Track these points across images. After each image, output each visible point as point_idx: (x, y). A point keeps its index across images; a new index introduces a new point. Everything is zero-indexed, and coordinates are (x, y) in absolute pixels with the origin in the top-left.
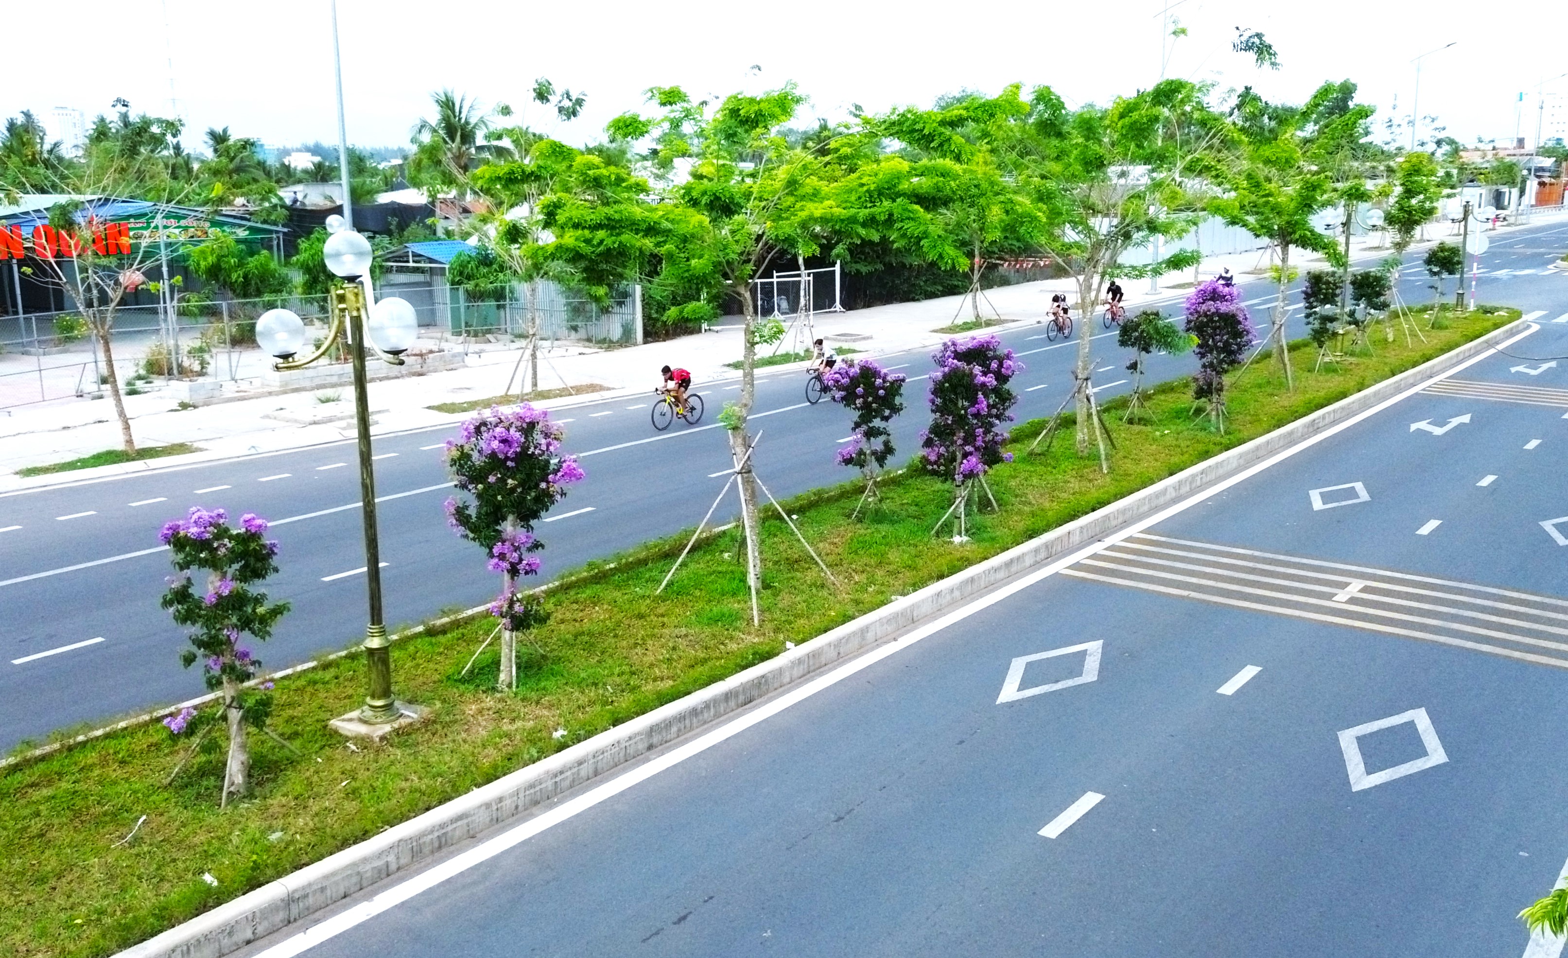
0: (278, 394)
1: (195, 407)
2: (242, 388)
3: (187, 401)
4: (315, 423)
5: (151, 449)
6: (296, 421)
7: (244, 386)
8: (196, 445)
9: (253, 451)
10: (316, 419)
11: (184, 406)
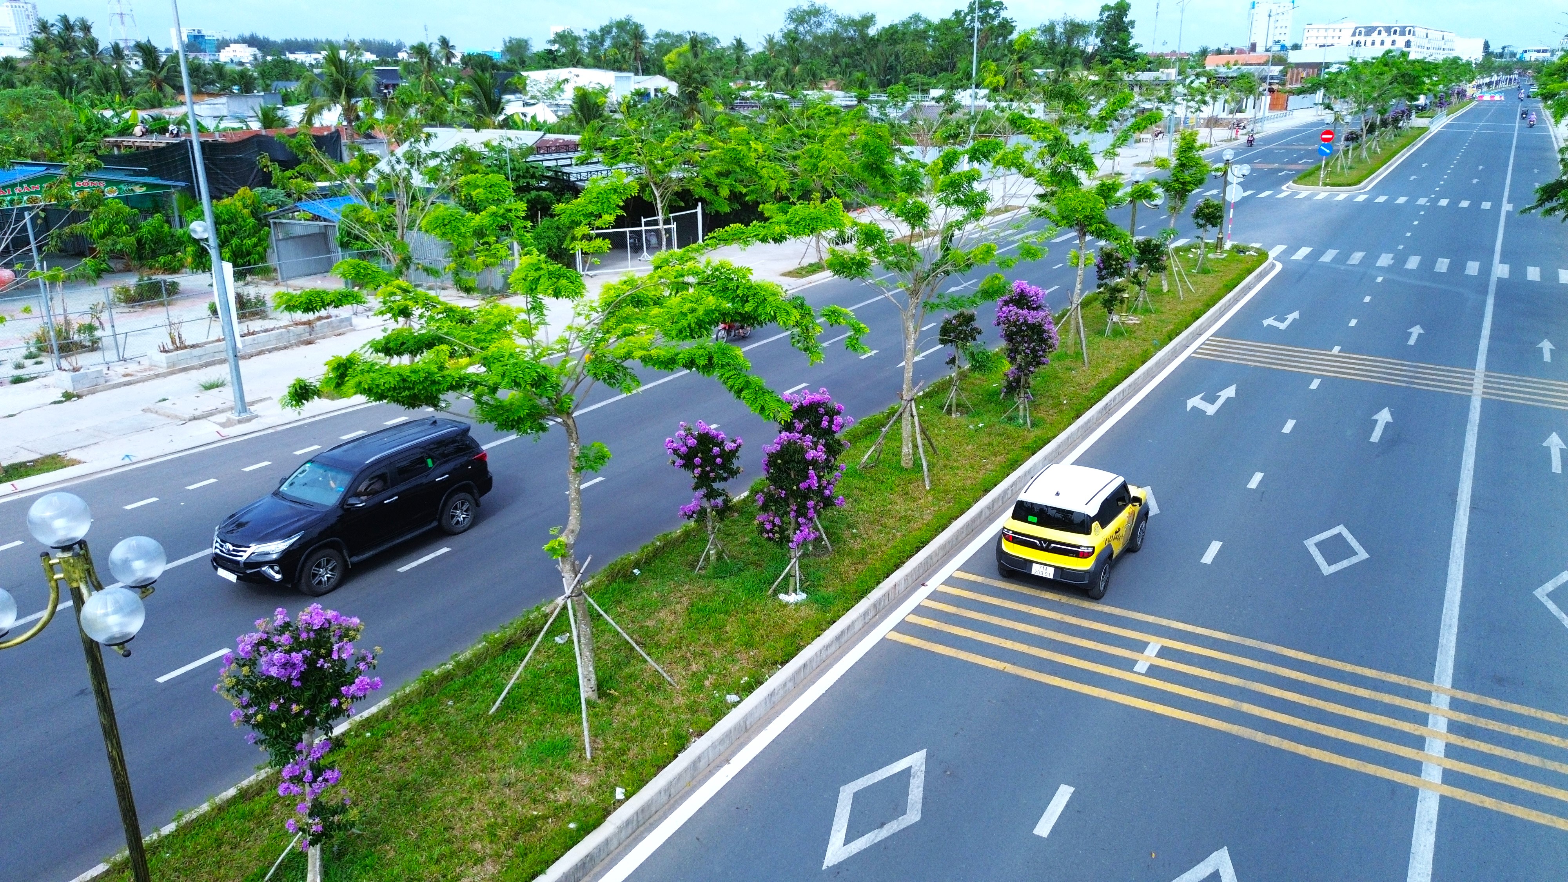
0: (165, 375)
1: (79, 397)
2: (128, 371)
3: (70, 390)
4: (195, 419)
5: (22, 465)
6: (176, 417)
7: (132, 367)
8: (72, 455)
9: (127, 461)
10: (197, 413)
11: (68, 396)
